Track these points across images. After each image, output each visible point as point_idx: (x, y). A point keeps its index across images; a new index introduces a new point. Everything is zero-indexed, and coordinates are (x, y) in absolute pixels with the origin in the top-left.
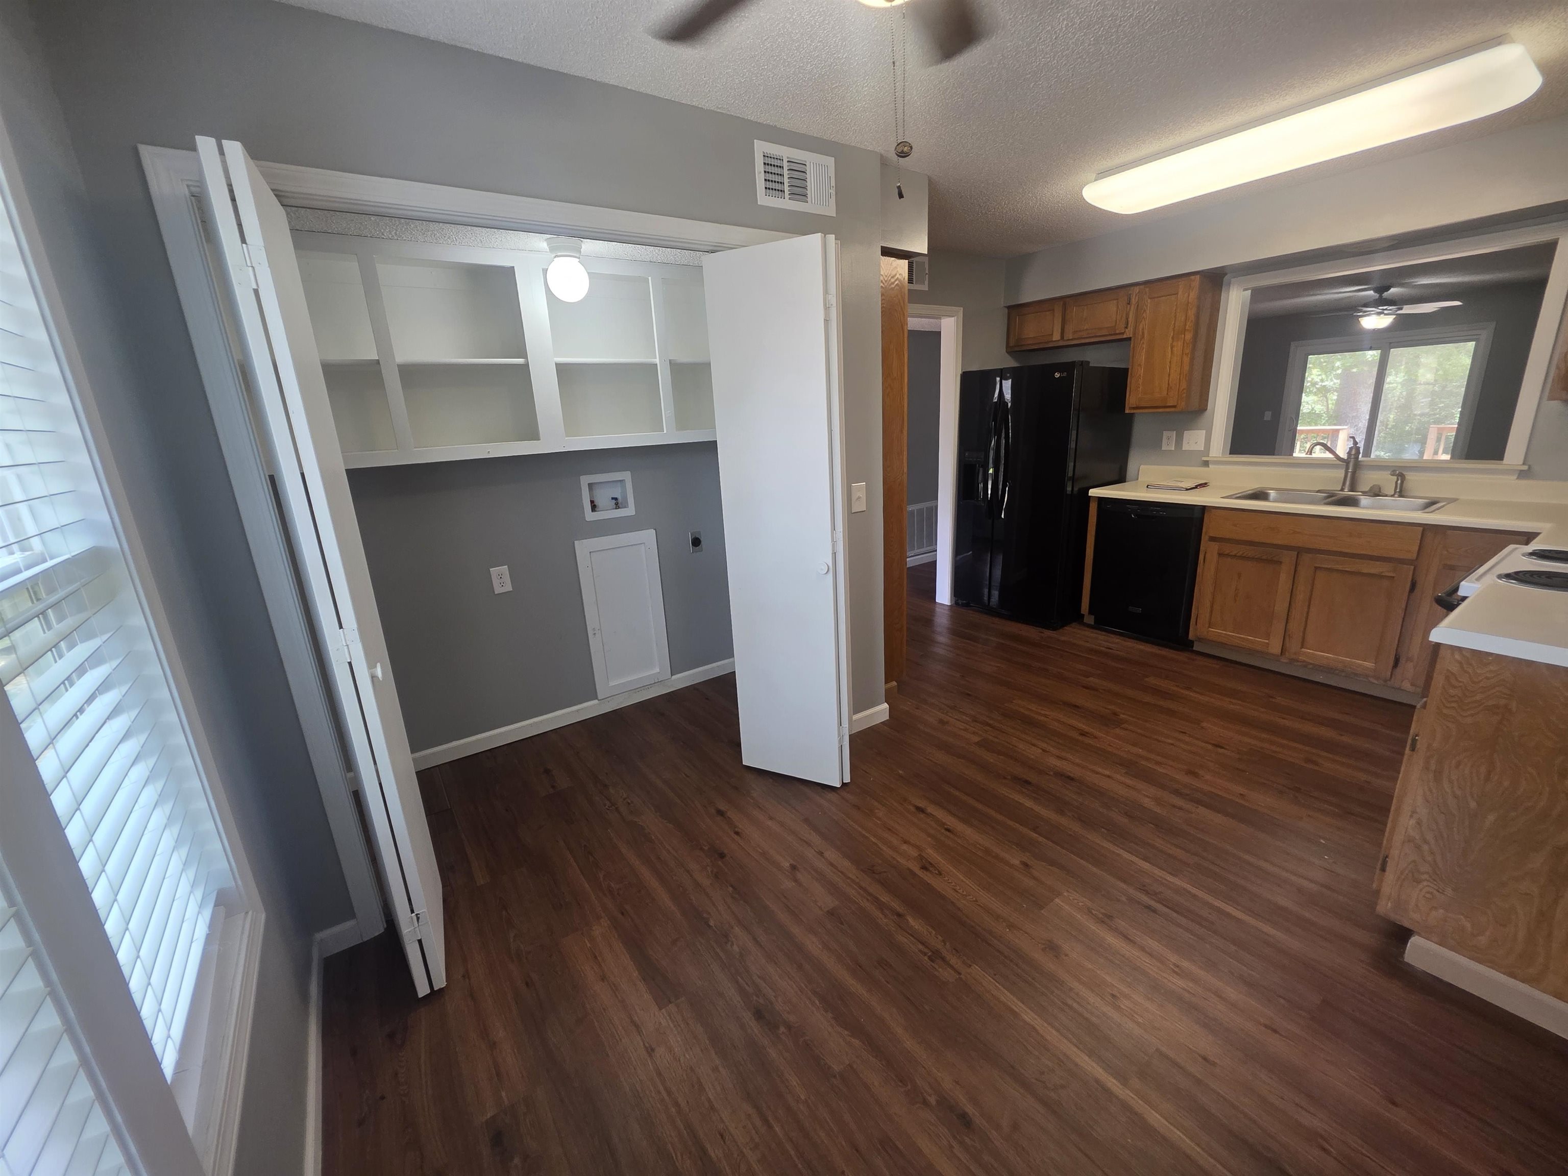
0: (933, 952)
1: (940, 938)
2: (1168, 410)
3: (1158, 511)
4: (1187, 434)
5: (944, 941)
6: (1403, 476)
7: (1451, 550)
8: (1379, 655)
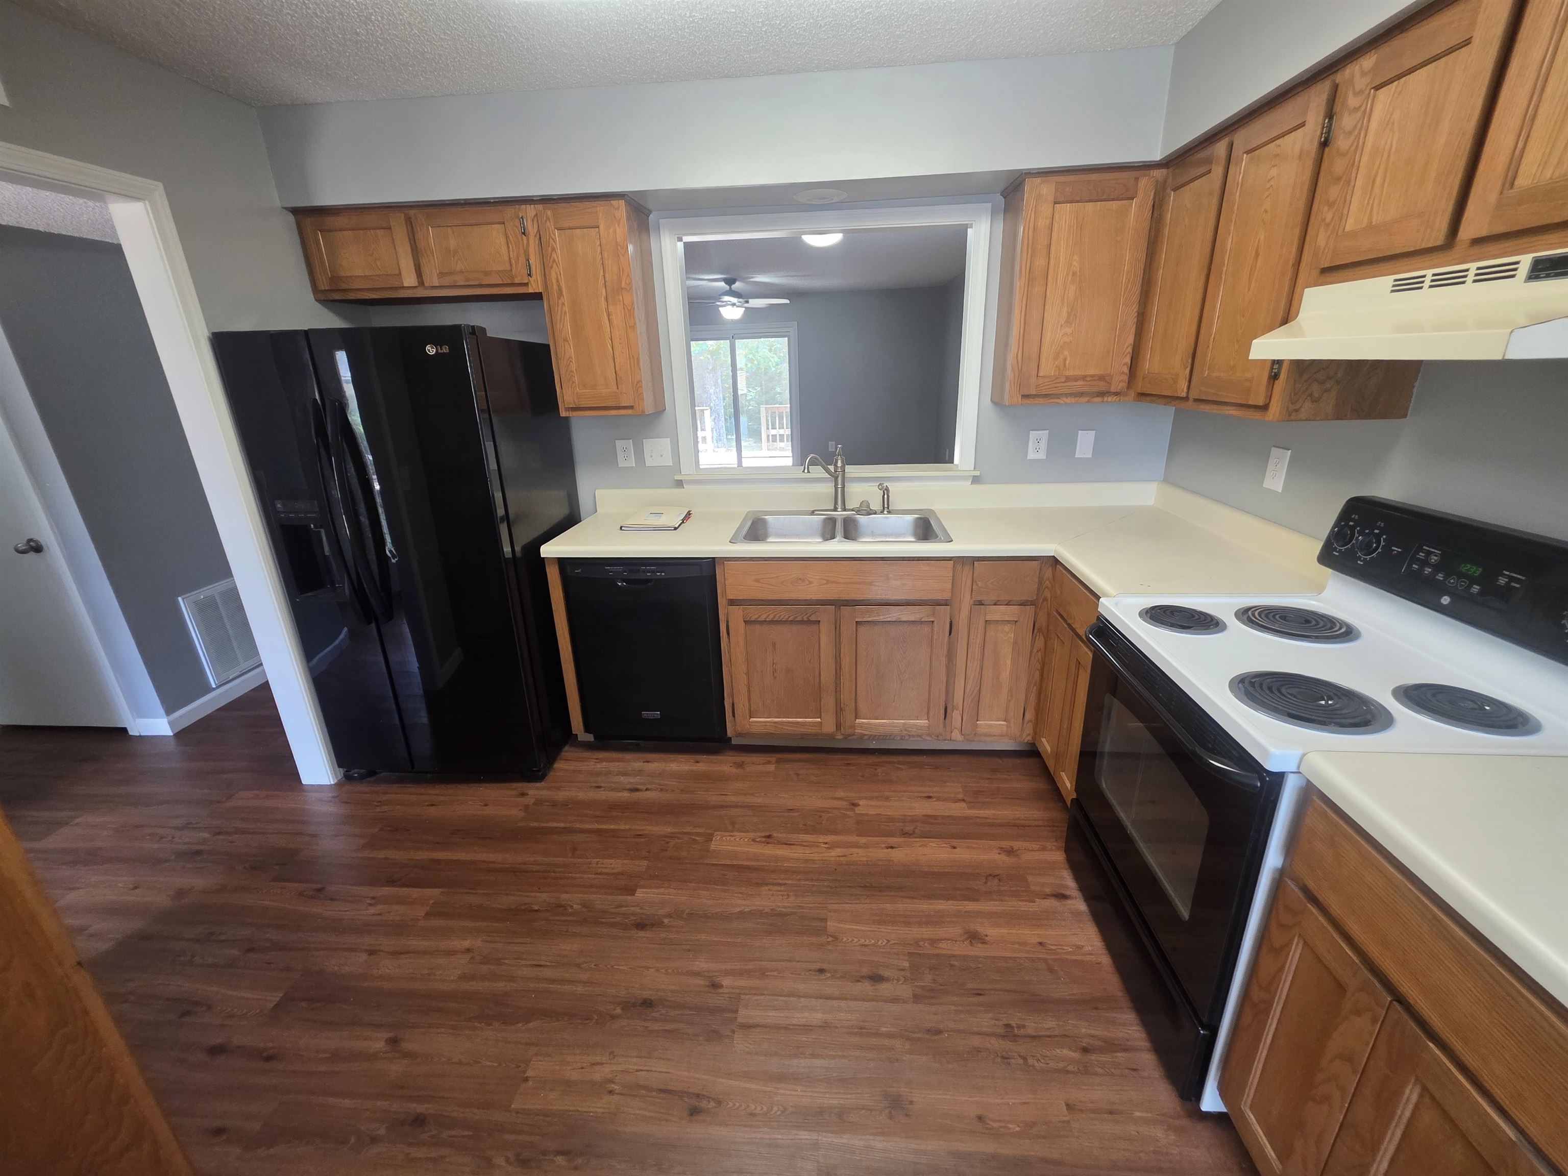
2: (622, 412)
3: (653, 572)
4: (648, 444)
6: (887, 489)
7: (980, 584)
8: (929, 708)
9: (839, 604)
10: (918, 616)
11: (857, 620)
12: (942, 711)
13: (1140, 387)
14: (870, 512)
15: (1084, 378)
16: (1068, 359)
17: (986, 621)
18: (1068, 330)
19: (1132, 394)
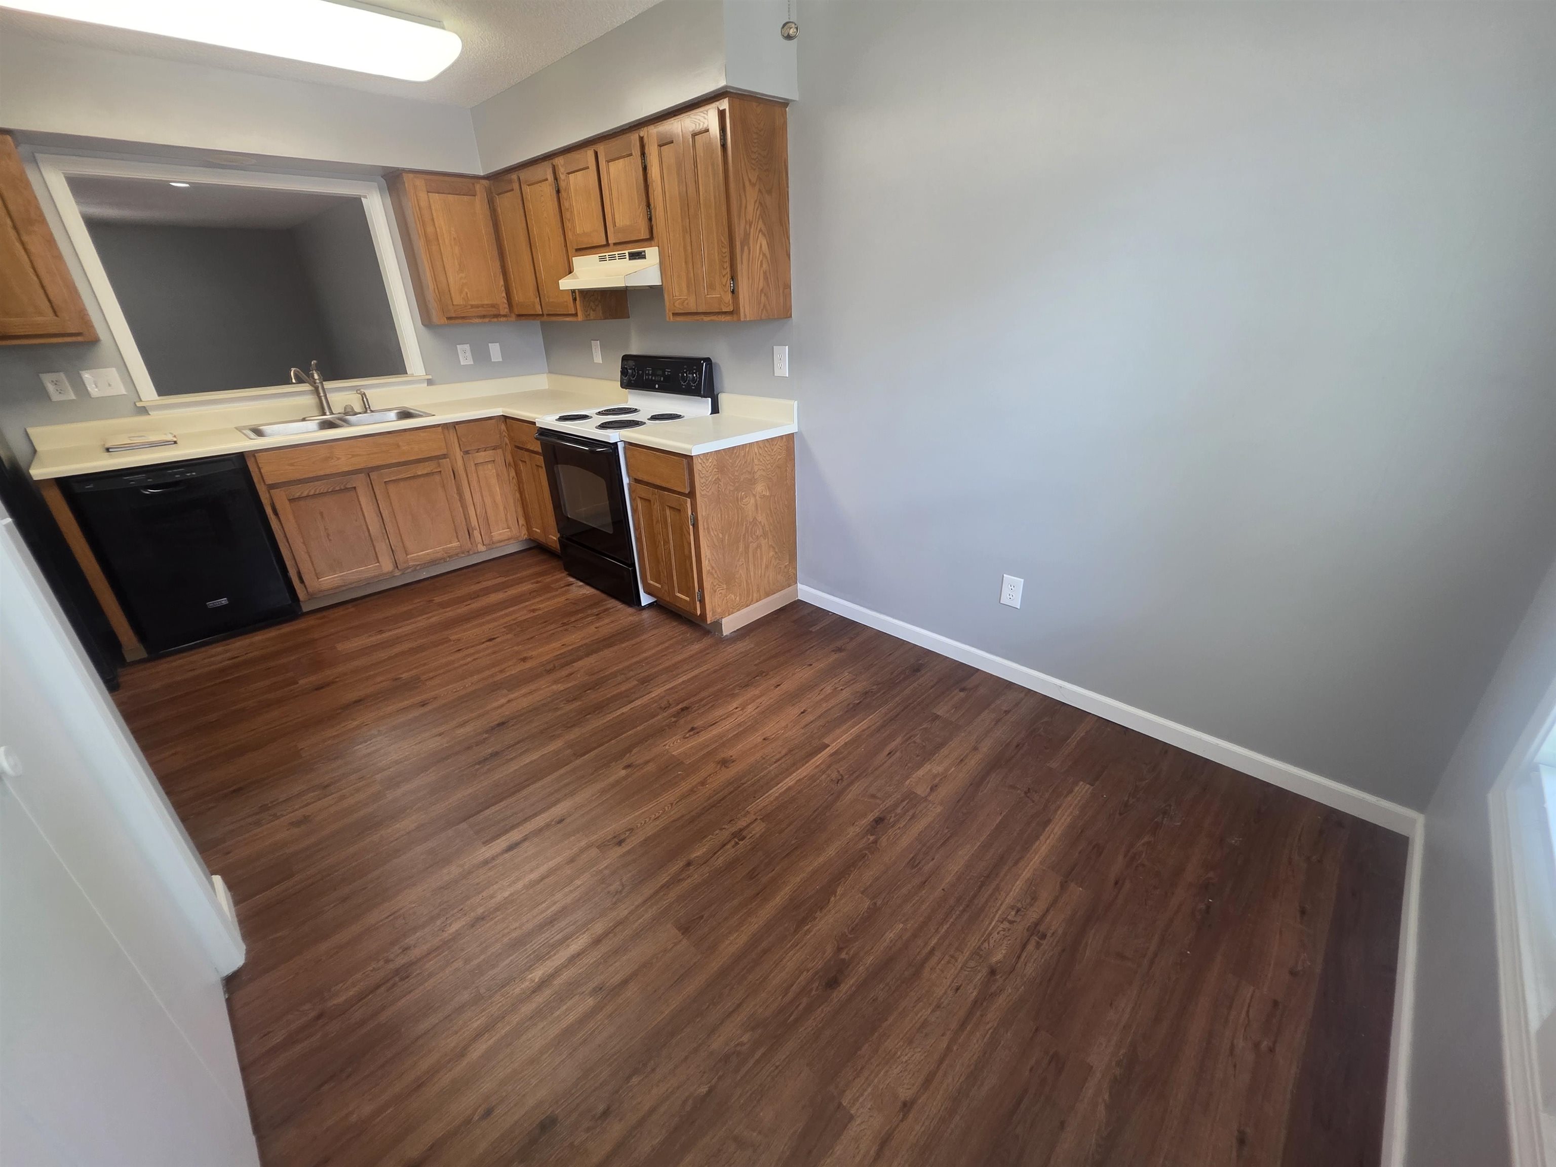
0: (735, 837)
1: (717, 832)
3: (181, 473)
4: (86, 375)
5: (721, 829)
6: (364, 394)
7: (463, 439)
8: (457, 533)
9: (368, 471)
10: (429, 469)
11: (385, 480)
12: (467, 533)
13: (517, 312)
14: (356, 414)
15: (482, 306)
16: (468, 293)
17: (475, 464)
18: (463, 275)
19: (513, 316)
